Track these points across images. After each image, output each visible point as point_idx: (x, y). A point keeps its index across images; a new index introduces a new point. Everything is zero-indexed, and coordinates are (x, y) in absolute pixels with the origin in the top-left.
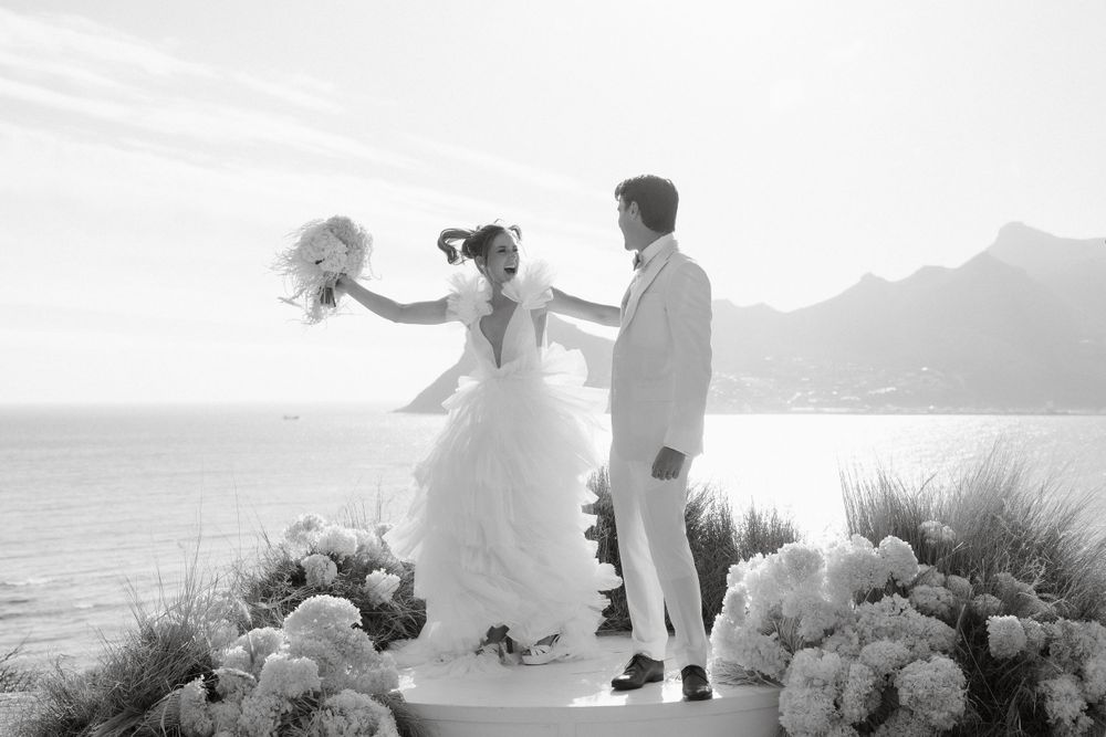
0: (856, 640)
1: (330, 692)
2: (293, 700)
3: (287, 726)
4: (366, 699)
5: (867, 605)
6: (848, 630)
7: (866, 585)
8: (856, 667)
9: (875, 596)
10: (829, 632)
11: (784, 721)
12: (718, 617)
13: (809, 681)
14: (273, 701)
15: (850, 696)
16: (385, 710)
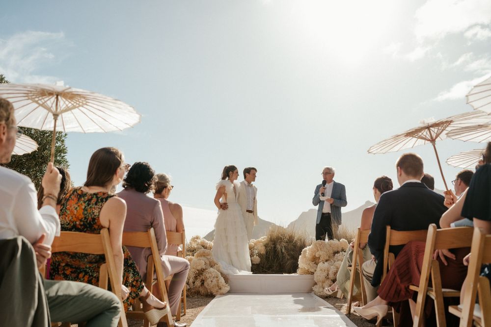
0: (333, 262)
1: (207, 269)
2: (198, 270)
3: (197, 277)
4: (216, 271)
5: (336, 255)
6: (332, 260)
7: (336, 250)
8: (332, 267)
9: (338, 252)
10: (326, 261)
11: (315, 280)
12: (300, 256)
13: (321, 270)
14: (194, 270)
15: (330, 273)
16: (220, 273)
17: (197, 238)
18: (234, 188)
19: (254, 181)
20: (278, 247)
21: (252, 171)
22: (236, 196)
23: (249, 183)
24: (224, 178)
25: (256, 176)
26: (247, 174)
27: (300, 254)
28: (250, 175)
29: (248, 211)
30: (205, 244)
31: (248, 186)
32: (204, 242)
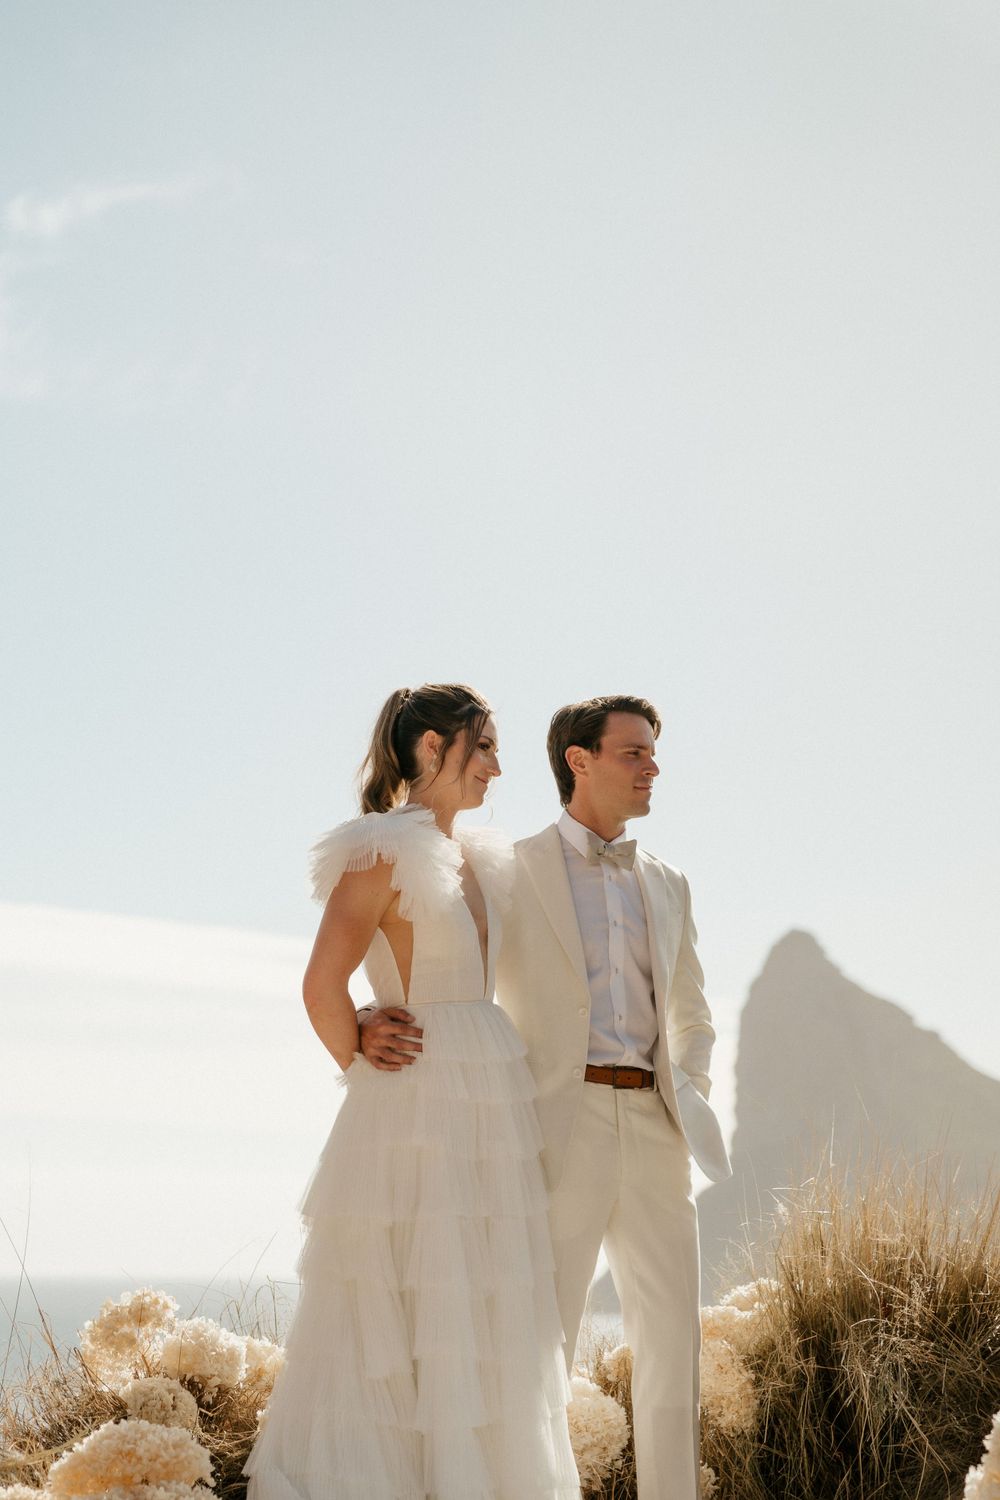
17: (141, 1314)
18: (469, 873)
19: (642, 808)
20: (859, 1372)
21: (617, 730)
22: (484, 939)
23: (603, 830)
24: (376, 798)
25: (653, 769)
26: (576, 754)
27: (975, 1455)
28: (604, 760)
29: (594, 1074)
30: (209, 1368)
31: (598, 857)
32: (202, 1347)
